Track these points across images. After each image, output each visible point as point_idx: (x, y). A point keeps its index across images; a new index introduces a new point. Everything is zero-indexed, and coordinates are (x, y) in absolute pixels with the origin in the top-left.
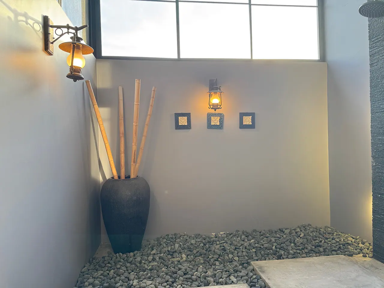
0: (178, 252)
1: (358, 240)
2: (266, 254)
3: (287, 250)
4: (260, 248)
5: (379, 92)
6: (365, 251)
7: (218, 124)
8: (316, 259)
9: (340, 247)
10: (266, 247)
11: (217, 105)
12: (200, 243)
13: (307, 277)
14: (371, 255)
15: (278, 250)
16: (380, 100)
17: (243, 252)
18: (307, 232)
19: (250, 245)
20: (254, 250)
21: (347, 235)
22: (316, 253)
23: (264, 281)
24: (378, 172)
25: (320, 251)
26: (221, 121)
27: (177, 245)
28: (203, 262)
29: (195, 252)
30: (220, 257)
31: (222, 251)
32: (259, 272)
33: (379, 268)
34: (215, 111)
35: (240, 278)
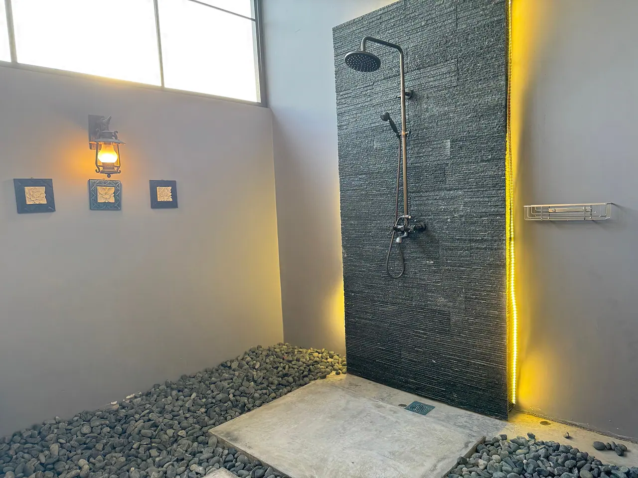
0: (64, 458)
1: (324, 354)
2: (223, 411)
3: (249, 394)
4: (212, 403)
5: (350, 164)
6: (337, 366)
7: (112, 200)
8: (292, 395)
9: (310, 370)
10: (219, 399)
11: (112, 166)
12: (100, 427)
13: (296, 426)
14: (344, 370)
15: (238, 398)
16: (352, 175)
17: (186, 418)
18: (261, 358)
19: (194, 404)
20: (203, 410)
21: (309, 351)
22: (286, 386)
23: (245, 453)
24: (350, 265)
25: (289, 382)
26: (117, 195)
27: (55, 447)
28: (125, 459)
29: (99, 446)
30: (153, 440)
31: (152, 428)
32: (231, 443)
33: (359, 384)
34: (109, 176)
35: (206, 464)
